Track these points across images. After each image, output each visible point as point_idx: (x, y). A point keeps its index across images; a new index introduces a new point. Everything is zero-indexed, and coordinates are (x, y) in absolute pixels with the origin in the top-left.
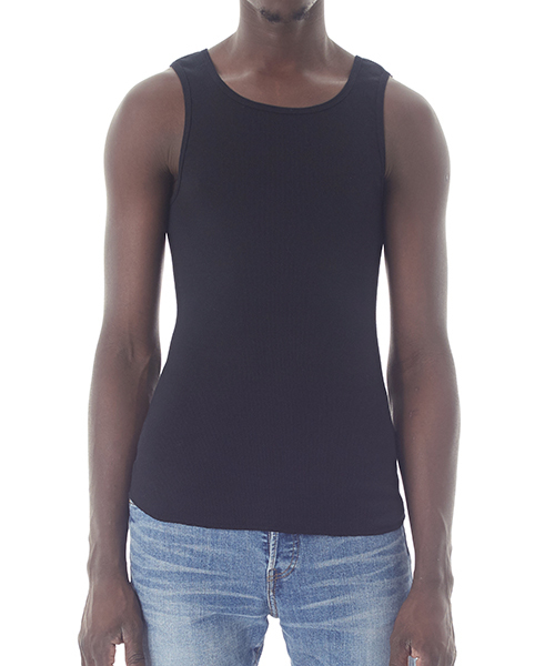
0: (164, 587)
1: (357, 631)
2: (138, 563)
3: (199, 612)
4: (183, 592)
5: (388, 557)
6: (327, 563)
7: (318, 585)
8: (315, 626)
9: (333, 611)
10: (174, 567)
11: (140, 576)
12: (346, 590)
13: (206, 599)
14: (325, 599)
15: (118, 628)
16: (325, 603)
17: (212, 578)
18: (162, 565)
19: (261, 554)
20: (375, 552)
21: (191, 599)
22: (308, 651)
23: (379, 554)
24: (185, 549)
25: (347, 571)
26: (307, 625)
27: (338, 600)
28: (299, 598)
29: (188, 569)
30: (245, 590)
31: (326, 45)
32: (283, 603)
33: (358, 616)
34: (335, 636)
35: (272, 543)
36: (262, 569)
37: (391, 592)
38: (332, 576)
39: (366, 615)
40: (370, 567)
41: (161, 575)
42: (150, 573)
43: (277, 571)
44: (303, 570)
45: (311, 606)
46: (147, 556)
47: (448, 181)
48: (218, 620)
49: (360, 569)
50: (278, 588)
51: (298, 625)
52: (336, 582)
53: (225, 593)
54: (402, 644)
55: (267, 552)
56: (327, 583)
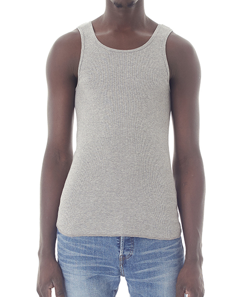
0: (73, 263)
1: (159, 283)
2: (61, 252)
3: (89, 274)
4: (82, 265)
5: (174, 250)
6: (146, 253)
7: (143, 262)
8: (141, 281)
9: (149, 274)
10: (78, 254)
11: (62, 258)
12: (156, 264)
13: (92, 268)
14: (145, 269)
15: (51, 281)
16: (145, 270)
17: (95, 259)
18: (72, 253)
19: (117, 248)
20: (168, 247)
21: (86, 268)
22: (138, 292)
23: (170, 248)
24: (83, 246)
25: (155, 256)
26: (138, 280)
27: (151, 269)
28: (134, 268)
29: (84, 255)
30: (109, 264)
31: (145, 19)
32: (127, 270)
33: (161, 276)
34: (151, 285)
35: (121, 243)
36: (117, 255)
37: (176, 265)
38: (149, 259)
39: (164, 275)
40: (166, 254)
41: (72, 258)
42: (67, 257)
43: (124, 256)
44: (136, 256)
45: (139, 272)
46: (65, 249)
47: (200, 79)
48: (98, 278)
49: (161, 255)
50: (124, 264)
51: (134, 280)
52: (151, 261)
53: (101, 266)
54: (182, 288)
55: (119, 247)
56: (146, 262)
